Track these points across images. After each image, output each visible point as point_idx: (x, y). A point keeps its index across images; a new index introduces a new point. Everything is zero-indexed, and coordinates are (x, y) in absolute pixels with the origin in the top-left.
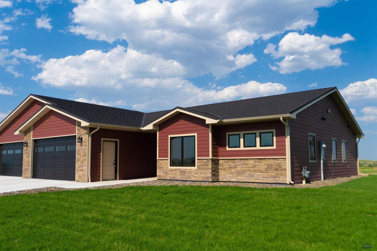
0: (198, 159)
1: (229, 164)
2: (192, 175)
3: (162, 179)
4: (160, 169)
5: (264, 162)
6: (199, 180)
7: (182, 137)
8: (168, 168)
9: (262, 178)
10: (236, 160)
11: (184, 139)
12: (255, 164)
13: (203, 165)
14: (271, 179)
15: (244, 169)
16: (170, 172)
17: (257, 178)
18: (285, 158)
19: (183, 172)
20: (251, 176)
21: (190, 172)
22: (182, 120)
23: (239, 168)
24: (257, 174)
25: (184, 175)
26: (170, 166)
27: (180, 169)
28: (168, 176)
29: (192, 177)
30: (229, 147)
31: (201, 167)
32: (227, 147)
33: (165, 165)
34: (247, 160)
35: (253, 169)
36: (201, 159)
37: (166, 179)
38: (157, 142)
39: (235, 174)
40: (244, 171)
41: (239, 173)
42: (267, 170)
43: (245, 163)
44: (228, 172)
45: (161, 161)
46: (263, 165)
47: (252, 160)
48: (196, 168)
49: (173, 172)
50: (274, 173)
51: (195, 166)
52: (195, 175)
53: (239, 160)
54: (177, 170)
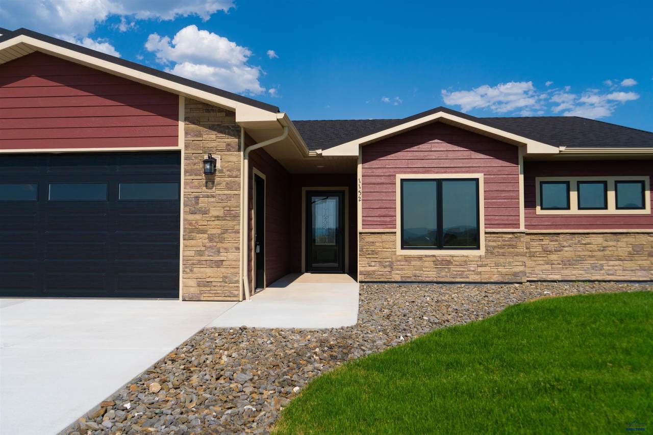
0: (486, 233)
1: (543, 243)
2: (472, 269)
3: (378, 280)
4: (370, 256)
5: (625, 240)
6: (492, 281)
7: (439, 182)
8: (395, 255)
9: (621, 272)
10: (561, 236)
11: (444, 183)
12: (605, 244)
13: (502, 247)
14: (639, 273)
15: (579, 253)
16: (402, 263)
17: (611, 272)
19: (448, 262)
20: (597, 269)
21: (465, 262)
22: (436, 141)
23: (568, 253)
24: (611, 263)
25: (446, 270)
26: (402, 248)
27: (434, 256)
28: (398, 272)
29: (473, 273)
30: (542, 209)
31: (496, 250)
32: (538, 208)
33: (387, 246)
34: (587, 236)
35: (601, 254)
36: (497, 233)
37: (390, 280)
38: (359, 189)
39: (559, 264)
40: (580, 260)
41: (568, 263)
42: (631, 256)
43: (584, 242)
44: (540, 261)
45: (372, 236)
46: (623, 246)
47: (599, 235)
48: (482, 252)
49: (413, 263)
50: (648, 262)
51: (478, 248)
52: (480, 269)
53: (568, 237)
54: (425, 259)
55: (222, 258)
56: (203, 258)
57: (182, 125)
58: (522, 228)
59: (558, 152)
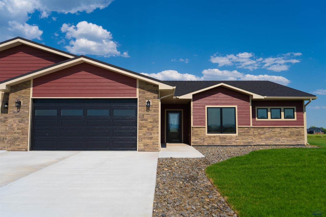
0: (238, 127)
1: (259, 131)
2: (233, 141)
3: (199, 145)
4: (196, 136)
5: (287, 130)
6: (241, 145)
7: (221, 109)
8: (205, 135)
9: (286, 142)
10: (265, 128)
11: (223, 109)
12: (281, 131)
13: (244, 133)
14: (293, 142)
15: (271, 135)
16: (208, 139)
17: (283, 142)
18: (303, 127)
19: (224, 138)
20: (278, 140)
21: (231, 138)
22: (220, 93)
23: (267, 135)
24: (283, 138)
25: (224, 141)
26: (208, 133)
27: (219, 136)
28: (206, 142)
29: (234, 142)
30: (258, 118)
31: (242, 134)
32: (257, 118)
33: (202, 132)
34: (274, 128)
35: (279, 135)
36: (242, 127)
37: (203, 145)
38: (191, 111)
39: (264, 139)
40: (272, 137)
41: (267, 138)
42: (290, 136)
43: (273, 131)
44: (258, 138)
45: (197, 128)
46: (287, 132)
47: (278, 128)
48: (237, 134)
49: (212, 139)
50: (296, 138)
51: (236, 133)
52: (236, 141)
53: (267, 129)
54: (216, 137)
55: (152, 136)
56: (146, 136)
57: (138, 89)
58: (251, 126)
59: (264, 98)
